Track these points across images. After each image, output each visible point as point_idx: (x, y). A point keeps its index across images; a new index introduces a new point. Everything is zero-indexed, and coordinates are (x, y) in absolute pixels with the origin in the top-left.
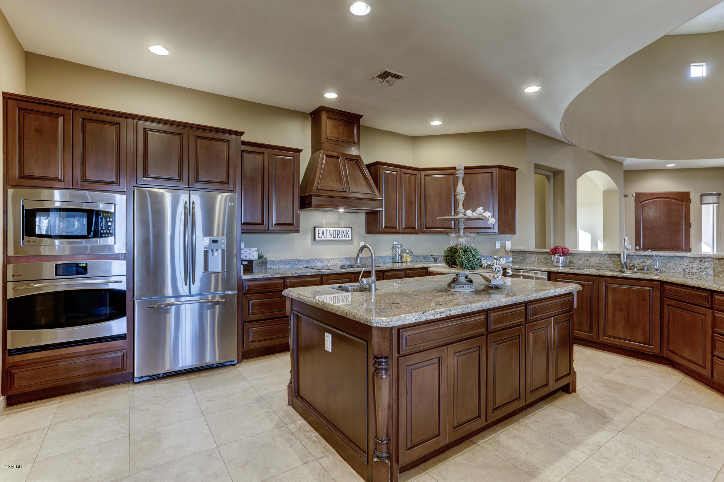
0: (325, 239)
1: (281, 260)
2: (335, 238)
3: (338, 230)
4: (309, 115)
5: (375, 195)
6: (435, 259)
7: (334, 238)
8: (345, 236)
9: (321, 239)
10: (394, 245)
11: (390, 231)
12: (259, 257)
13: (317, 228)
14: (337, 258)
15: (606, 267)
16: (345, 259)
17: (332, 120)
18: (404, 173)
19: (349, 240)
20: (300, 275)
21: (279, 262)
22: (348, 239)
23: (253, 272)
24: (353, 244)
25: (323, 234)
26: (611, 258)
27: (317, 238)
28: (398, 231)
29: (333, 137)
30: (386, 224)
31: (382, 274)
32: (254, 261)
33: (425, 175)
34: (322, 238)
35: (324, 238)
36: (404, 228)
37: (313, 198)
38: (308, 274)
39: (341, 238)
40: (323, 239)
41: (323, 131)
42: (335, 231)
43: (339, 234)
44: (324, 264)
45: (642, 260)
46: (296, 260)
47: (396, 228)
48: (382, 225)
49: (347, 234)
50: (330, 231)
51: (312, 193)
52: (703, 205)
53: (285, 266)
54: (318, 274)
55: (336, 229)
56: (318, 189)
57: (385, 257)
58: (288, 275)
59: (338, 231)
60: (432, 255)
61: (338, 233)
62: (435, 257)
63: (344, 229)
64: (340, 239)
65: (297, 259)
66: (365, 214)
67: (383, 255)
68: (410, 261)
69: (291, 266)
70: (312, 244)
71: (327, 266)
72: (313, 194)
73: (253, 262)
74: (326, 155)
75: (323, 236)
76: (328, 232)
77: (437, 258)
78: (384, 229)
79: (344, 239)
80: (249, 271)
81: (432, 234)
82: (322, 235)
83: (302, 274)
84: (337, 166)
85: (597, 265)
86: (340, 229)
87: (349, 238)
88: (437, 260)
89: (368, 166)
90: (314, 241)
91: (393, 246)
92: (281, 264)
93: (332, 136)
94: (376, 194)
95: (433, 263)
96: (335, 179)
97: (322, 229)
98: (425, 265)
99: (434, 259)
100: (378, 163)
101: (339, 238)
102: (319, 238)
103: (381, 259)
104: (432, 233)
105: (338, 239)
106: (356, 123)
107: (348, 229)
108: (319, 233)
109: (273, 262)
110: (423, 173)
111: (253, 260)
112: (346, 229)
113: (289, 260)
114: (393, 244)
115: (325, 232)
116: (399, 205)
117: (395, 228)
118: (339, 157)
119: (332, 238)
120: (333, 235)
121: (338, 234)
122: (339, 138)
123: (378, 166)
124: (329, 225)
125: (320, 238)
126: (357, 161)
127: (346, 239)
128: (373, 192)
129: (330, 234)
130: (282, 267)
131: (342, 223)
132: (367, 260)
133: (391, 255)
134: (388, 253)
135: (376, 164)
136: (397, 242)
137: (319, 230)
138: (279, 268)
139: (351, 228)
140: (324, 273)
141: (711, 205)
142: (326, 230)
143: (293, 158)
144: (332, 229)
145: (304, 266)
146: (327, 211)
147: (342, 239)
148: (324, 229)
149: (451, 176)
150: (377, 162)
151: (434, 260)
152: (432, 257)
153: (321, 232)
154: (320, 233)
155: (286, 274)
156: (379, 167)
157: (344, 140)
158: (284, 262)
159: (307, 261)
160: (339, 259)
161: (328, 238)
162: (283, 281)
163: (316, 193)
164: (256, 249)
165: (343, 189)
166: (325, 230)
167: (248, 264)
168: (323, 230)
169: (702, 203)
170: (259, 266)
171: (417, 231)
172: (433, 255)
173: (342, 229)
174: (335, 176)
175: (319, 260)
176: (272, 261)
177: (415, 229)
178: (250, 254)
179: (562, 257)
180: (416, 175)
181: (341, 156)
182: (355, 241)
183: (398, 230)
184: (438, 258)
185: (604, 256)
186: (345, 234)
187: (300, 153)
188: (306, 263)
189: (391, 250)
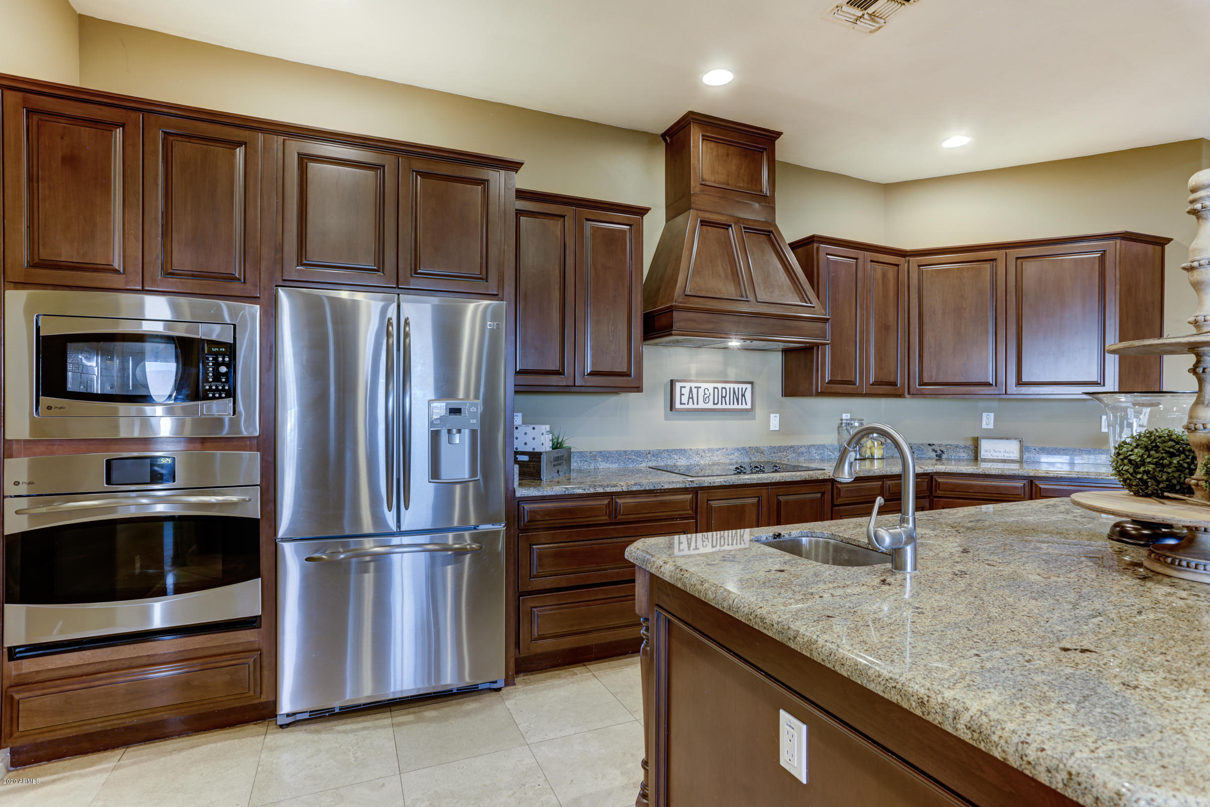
0: (696, 406)
1: (601, 452)
2: (717, 404)
3: (722, 388)
4: (661, 138)
5: (813, 309)
6: (939, 452)
7: (714, 404)
8: (738, 400)
9: (686, 406)
10: (844, 421)
11: (841, 391)
12: (553, 445)
13: (677, 383)
14: (721, 447)
16: (738, 450)
17: (712, 145)
18: (872, 261)
19: (746, 410)
20: (647, 488)
21: (596, 456)
22: (744, 406)
23: (541, 480)
24: (754, 419)
25: (691, 396)
27: (678, 405)
28: (859, 392)
29: (715, 182)
30: (832, 375)
31: (830, 486)
32: (542, 456)
33: (919, 266)
34: (688, 404)
35: (693, 404)
36: (871, 385)
37: (675, 314)
38: (666, 487)
39: (730, 404)
40: (691, 406)
41: (694, 168)
42: (716, 390)
43: (725, 397)
44: (692, 462)
46: (633, 451)
47: (855, 384)
48: (823, 377)
49: (743, 395)
50: (706, 390)
51: (674, 304)
53: (608, 465)
54: (688, 486)
55: (720, 386)
56: (686, 295)
57: (824, 446)
58: (619, 489)
59: (724, 390)
60: (930, 445)
61: (724, 395)
62: (937, 449)
63: (736, 386)
64: (728, 407)
65: (634, 449)
66: (781, 353)
67: (819, 443)
68: (880, 457)
69: (622, 465)
70: (666, 419)
71: (698, 465)
72: (674, 306)
73: (540, 458)
74: (701, 221)
75: (691, 400)
76: (701, 391)
77: (942, 451)
78: (827, 385)
79: (736, 406)
80: (533, 476)
81: (935, 398)
82: (689, 398)
83: (652, 488)
84: (726, 244)
86: (727, 386)
87: (746, 404)
88: (944, 456)
89: (794, 246)
90: (671, 410)
91: (842, 423)
92: (600, 459)
93: (713, 179)
94: (814, 307)
95: (934, 462)
96: (723, 275)
97: (688, 385)
98: (926, 468)
99: (936, 452)
100: (815, 239)
101: (726, 404)
102: (681, 404)
103: (815, 451)
104: (935, 395)
105: (724, 406)
106: (765, 149)
107: (744, 386)
108: (681, 394)
109: (582, 456)
110: (914, 261)
111: (540, 454)
112: (740, 386)
113: (617, 451)
114: (842, 420)
115: (694, 391)
116: (862, 333)
117: (852, 383)
118: (730, 226)
119: (710, 405)
120: (711, 398)
121: (722, 397)
122: (728, 184)
123: (815, 245)
124: (703, 376)
125: (685, 404)
126: (769, 235)
127: (740, 407)
128: (807, 303)
129: (706, 396)
130: (602, 467)
131: (732, 373)
132: (785, 453)
133: (836, 443)
134: (829, 438)
135: (811, 240)
136: (849, 415)
137: (681, 387)
138: (595, 469)
139: (752, 383)
140: (701, 485)
142: (698, 388)
143: (628, 227)
144: (711, 386)
145: (650, 464)
146: (699, 347)
147: (732, 407)
148: (693, 385)
149: (987, 265)
150: (813, 237)
151: (937, 456)
152: (932, 447)
153: (686, 391)
154: (684, 395)
155: (616, 486)
156: (818, 248)
157: (740, 187)
158: (606, 456)
159: (657, 454)
160: (725, 450)
161: (701, 405)
162: (609, 502)
163: (681, 303)
164: (548, 427)
165: (742, 296)
166: (695, 387)
167: (529, 461)
168: (691, 387)
170: (554, 466)
171: (900, 392)
172: (932, 443)
173: (732, 386)
174: (722, 266)
175: (682, 452)
176: (581, 453)
177: (896, 385)
178: (534, 439)
180: (898, 265)
181: (735, 223)
182: (758, 411)
183: (857, 388)
184: (945, 450)
186: (738, 397)
187: (645, 217)
188: (654, 458)
189: (836, 432)
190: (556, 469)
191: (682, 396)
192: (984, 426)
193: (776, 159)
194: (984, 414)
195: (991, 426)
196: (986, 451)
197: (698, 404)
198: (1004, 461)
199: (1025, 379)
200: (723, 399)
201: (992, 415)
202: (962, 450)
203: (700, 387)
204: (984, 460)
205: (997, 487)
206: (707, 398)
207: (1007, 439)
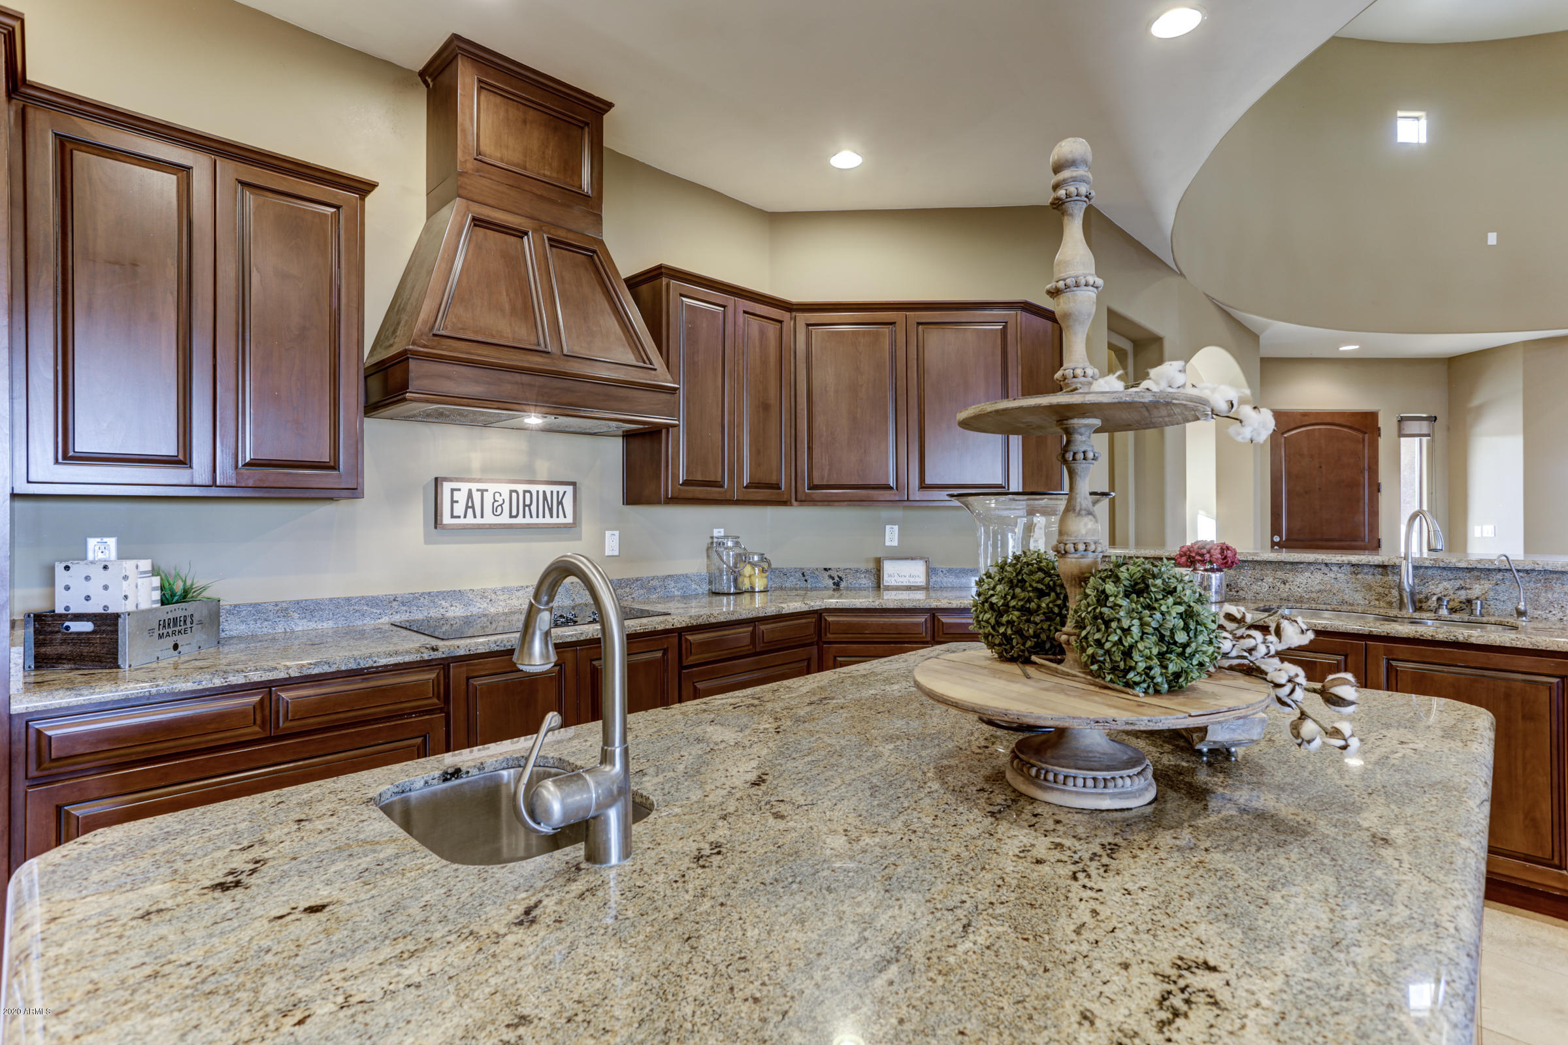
0: (479, 521)
1: (298, 602)
2: (516, 516)
3: (525, 492)
4: (419, 79)
5: (653, 372)
6: (837, 579)
7: (511, 516)
8: (551, 510)
9: (462, 521)
10: (715, 540)
11: (701, 496)
12: (163, 595)
13: (445, 484)
14: (524, 584)
15: (1343, 602)
17: (498, 99)
18: (745, 312)
19: (566, 526)
20: (343, 668)
21: (287, 609)
22: (561, 520)
23: (118, 667)
24: (580, 539)
25: (470, 504)
26: (1359, 576)
27: (447, 519)
28: (728, 497)
29: (502, 161)
30: (689, 470)
31: (676, 640)
32: (120, 620)
33: (808, 325)
34: (465, 517)
35: (475, 517)
36: (746, 487)
37: (412, 364)
38: (383, 661)
39: (538, 517)
40: (470, 520)
41: (464, 131)
42: (514, 495)
43: (529, 506)
44: (474, 610)
45: (1458, 583)
46: (363, 598)
47: (722, 486)
48: (676, 476)
49: (560, 503)
50: (497, 495)
51: (411, 347)
52: (1402, 439)
53: (312, 625)
54: (426, 658)
55: (521, 488)
56: (434, 335)
57: (687, 576)
58: (282, 675)
59: (528, 495)
60: (825, 569)
61: (528, 502)
62: (834, 574)
63: (548, 489)
64: (535, 520)
65: (365, 594)
66: (621, 439)
67: (680, 572)
68: (762, 589)
69: (341, 623)
70: (427, 542)
72: (410, 350)
73: (117, 625)
74: (474, 219)
75: (470, 511)
76: (488, 497)
77: (841, 578)
78: (682, 488)
79: (548, 520)
80: (100, 661)
81: (828, 505)
82: (467, 507)
83: (353, 665)
84: (515, 263)
85: (1314, 595)
86: (534, 488)
87: (565, 517)
88: (843, 585)
89: (633, 283)
90: (436, 527)
91: (712, 543)
92: (296, 615)
93: (499, 155)
94: (655, 370)
95: (831, 592)
96: (507, 307)
97: (465, 487)
98: (812, 604)
99: (833, 579)
100: (663, 270)
101: (531, 517)
102: (453, 516)
103: (673, 585)
104: (828, 502)
105: (528, 520)
106: (587, 124)
107: (561, 489)
108: (453, 502)
109: (258, 612)
110: (803, 318)
111: (117, 616)
112: (555, 488)
114: (712, 538)
115: (477, 497)
116: (732, 413)
117: (719, 485)
118: (526, 233)
119: (505, 519)
120: (506, 506)
121: (525, 506)
122: (525, 169)
123: (664, 280)
124: (491, 473)
125: (459, 517)
126: (591, 256)
127: (555, 520)
128: (645, 363)
129: (496, 504)
130: (300, 628)
131: (543, 468)
132: (627, 590)
133: (704, 571)
134: (694, 565)
135: (658, 273)
136: (722, 530)
137: (453, 490)
139: (574, 484)
140: (453, 655)
141: (1417, 439)
142: (482, 491)
143: (333, 210)
144: (505, 489)
145: (397, 618)
146: (485, 426)
147: (541, 520)
148: (474, 486)
149: (886, 330)
150: (660, 267)
151: (834, 584)
152: (828, 573)
153: (461, 497)
154: (457, 502)
155: (276, 668)
156: (668, 285)
157: (545, 175)
158: (309, 609)
159: (408, 602)
161: (489, 519)
162: (262, 699)
163: (425, 346)
164: (145, 565)
165: (539, 344)
166: (478, 490)
167: (94, 632)
168: (470, 491)
169: (1401, 435)
170: (161, 636)
171: (785, 498)
172: (828, 567)
173: (541, 488)
174: (507, 295)
175: (456, 595)
176: (251, 605)
177: (780, 488)
178: (106, 588)
179: (1218, 574)
180: (781, 322)
181: (535, 231)
182: (586, 528)
183: (726, 492)
184: (844, 577)
185: (1335, 568)
186: (551, 505)
187: (368, 199)
188: (404, 608)
189: (705, 555)
190: (169, 642)
191: (455, 504)
192: (888, 543)
193: (605, 145)
194: (888, 527)
195: (895, 543)
196: (890, 576)
197: (482, 517)
198: (909, 588)
199: (928, 481)
200: (527, 508)
201: (896, 528)
202: (863, 576)
203: (487, 490)
204: (888, 588)
205: (896, 625)
206: (499, 508)
207: (912, 559)
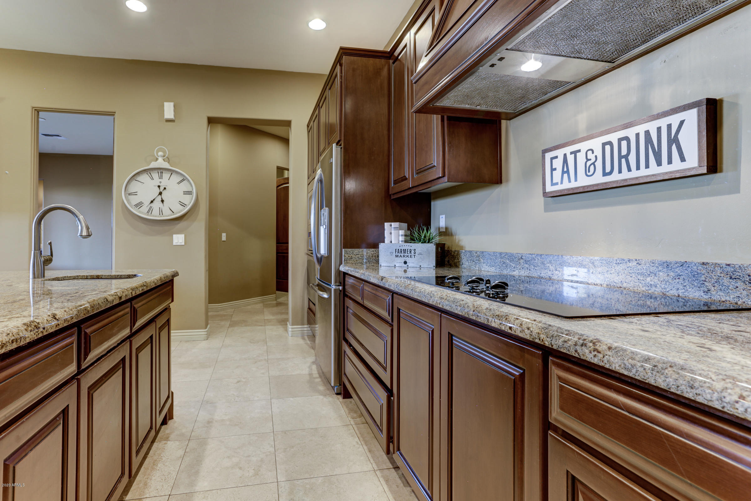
2: (611, 173)
3: (620, 140)
7: (605, 174)
9: (559, 188)
13: (547, 155)
14: (626, 258)
16: (667, 265)
21: (479, 256)
22: (677, 166)
25: (565, 170)
27: (549, 188)
34: (562, 183)
35: (570, 181)
39: (638, 168)
40: (570, 185)
42: (608, 148)
43: (626, 157)
46: (507, 254)
50: (590, 153)
55: (613, 137)
59: (624, 143)
61: (624, 152)
64: (634, 174)
69: (498, 269)
75: (566, 176)
76: (581, 157)
79: (654, 170)
82: (564, 173)
87: (683, 159)
92: (482, 261)
97: (560, 153)
101: (630, 170)
102: (553, 184)
105: (625, 175)
107: (675, 119)
108: (553, 170)
109: (471, 255)
112: (663, 123)
115: (571, 158)
119: (598, 179)
120: (599, 164)
121: (620, 157)
125: (558, 183)
129: (589, 163)
137: (553, 159)
142: (575, 153)
144: (597, 143)
147: (643, 172)
148: (567, 150)
153: (559, 164)
154: (556, 169)
159: (529, 261)
160: (635, 263)
161: (583, 181)
168: (565, 155)
176: (470, 252)
188: (527, 266)
190: (403, 260)
191: (554, 172)
197: (576, 180)
200: (623, 161)
203: (579, 151)
206: (592, 168)
